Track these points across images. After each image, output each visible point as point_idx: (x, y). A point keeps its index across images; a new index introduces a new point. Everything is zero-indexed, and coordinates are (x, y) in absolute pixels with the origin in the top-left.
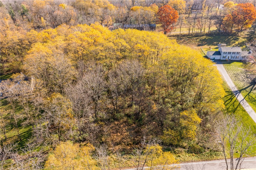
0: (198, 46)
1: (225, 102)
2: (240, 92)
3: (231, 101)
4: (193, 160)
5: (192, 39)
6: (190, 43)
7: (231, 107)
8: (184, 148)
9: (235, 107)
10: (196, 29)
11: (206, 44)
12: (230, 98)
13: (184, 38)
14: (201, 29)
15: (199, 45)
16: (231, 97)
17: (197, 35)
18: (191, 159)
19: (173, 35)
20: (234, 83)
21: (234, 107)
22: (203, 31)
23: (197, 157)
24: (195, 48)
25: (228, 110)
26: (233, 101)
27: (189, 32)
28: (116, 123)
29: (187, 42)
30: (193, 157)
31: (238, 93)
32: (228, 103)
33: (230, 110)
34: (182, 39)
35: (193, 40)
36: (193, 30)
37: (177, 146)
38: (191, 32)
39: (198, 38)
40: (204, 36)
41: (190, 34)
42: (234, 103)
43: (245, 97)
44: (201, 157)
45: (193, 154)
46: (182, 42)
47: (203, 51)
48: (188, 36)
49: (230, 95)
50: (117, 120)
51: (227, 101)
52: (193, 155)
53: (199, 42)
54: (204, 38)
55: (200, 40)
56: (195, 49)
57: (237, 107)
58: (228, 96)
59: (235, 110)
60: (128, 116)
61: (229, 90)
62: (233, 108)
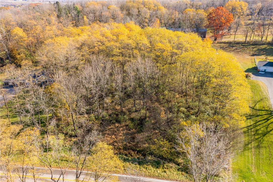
0: (252, 56)
1: (257, 122)
3: (266, 122)
4: (179, 180)
5: (247, 48)
6: (243, 52)
7: (262, 129)
8: (178, 165)
9: (269, 130)
10: (255, 36)
11: (263, 54)
12: (267, 118)
13: (237, 46)
14: (262, 37)
15: (253, 55)
16: (268, 118)
17: (255, 44)
18: (178, 178)
19: (224, 42)
21: (267, 129)
22: (264, 38)
23: (186, 176)
24: (248, 57)
25: (257, 132)
26: (269, 122)
27: (246, 39)
28: (117, 125)
29: (239, 50)
30: (181, 176)
32: (261, 123)
33: (260, 132)
34: (234, 47)
35: (248, 49)
36: (251, 37)
37: (171, 161)
38: (248, 39)
39: (255, 47)
40: (265, 45)
41: (246, 42)
42: (268, 125)
44: (191, 178)
46: (232, 50)
47: (255, 62)
48: (244, 44)
49: (268, 114)
50: (119, 122)
51: (261, 122)
52: (182, 174)
53: (255, 51)
54: (264, 47)
55: (258, 50)
56: (247, 58)
57: (271, 131)
58: (264, 116)
59: (267, 134)
60: (132, 120)
61: (270, 108)
62: (265, 130)
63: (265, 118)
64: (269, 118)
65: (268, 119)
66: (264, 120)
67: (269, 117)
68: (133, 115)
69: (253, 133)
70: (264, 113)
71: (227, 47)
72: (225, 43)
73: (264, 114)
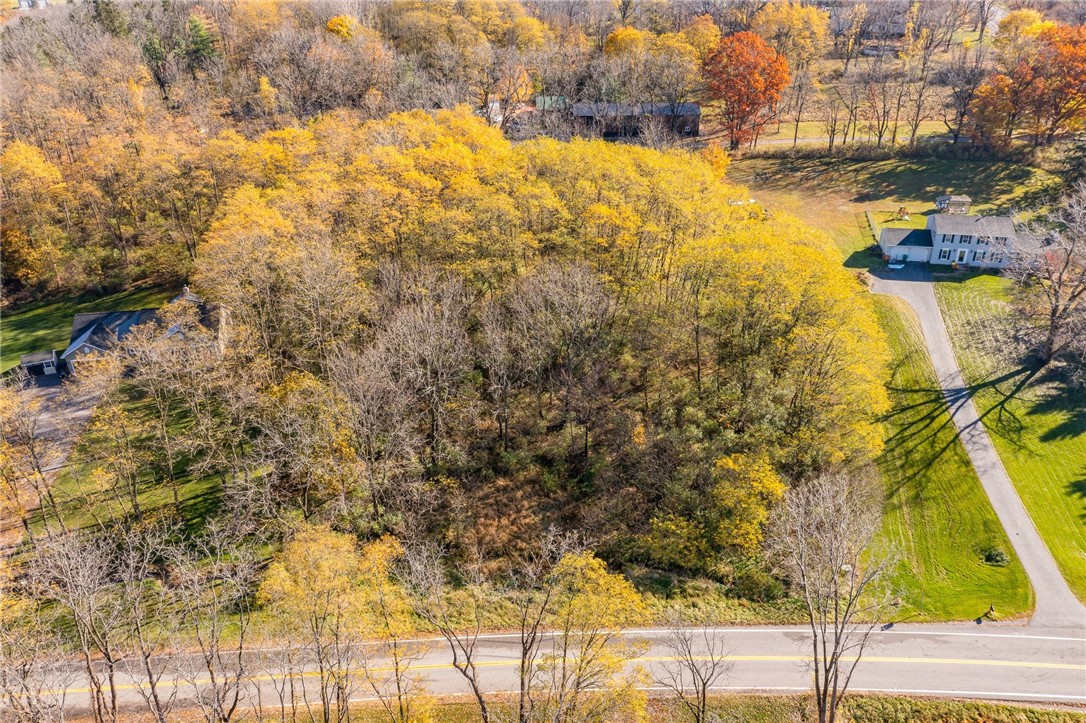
0: (856, 200)
1: (905, 429)
2: (970, 395)
3: (927, 426)
4: (738, 620)
5: (838, 171)
6: (828, 188)
7: (920, 448)
8: (720, 580)
9: (938, 449)
10: (860, 130)
11: (889, 194)
12: (929, 414)
13: (805, 165)
14: (880, 133)
15: (862, 198)
16: (932, 413)
17: (862, 156)
18: (733, 616)
19: (765, 153)
20: (959, 358)
21: (932, 447)
22: (887, 136)
23: (755, 610)
24: (844, 208)
25: (909, 458)
26: (936, 425)
27: (832, 141)
28: (501, 482)
29: (815, 182)
30: (740, 610)
31: (963, 396)
33: (917, 456)
34: (798, 170)
35: (841, 175)
36: (846, 135)
37: (695, 573)
38: (838, 141)
39: (863, 168)
40: (889, 159)
41: (834, 150)
42: (935, 434)
43: (985, 415)
44: (766, 612)
45: (744, 601)
46: (792, 184)
47: (870, 225)
48: (827, 160)
49: (931, 401)
50: (505, 472)
52: (740, 605)
53: (864, 182)
54: (889, 168)
55: (873, 176)
56: (845, 213)
57: (944, 450)
58: (919, 408)
59: (933, 460)
60: (545, 461)
61: (933, 383)
62: (929, 450)
63: (925, 413)
64: (935, 414)
65: (931, 417)
66: (921, 420)
67: (935, 410)
68: (544, 446)
69: (898, 463)
70: (919, 398)
71: (776, 173)
72: (766, 156)
73: (921, 401)
